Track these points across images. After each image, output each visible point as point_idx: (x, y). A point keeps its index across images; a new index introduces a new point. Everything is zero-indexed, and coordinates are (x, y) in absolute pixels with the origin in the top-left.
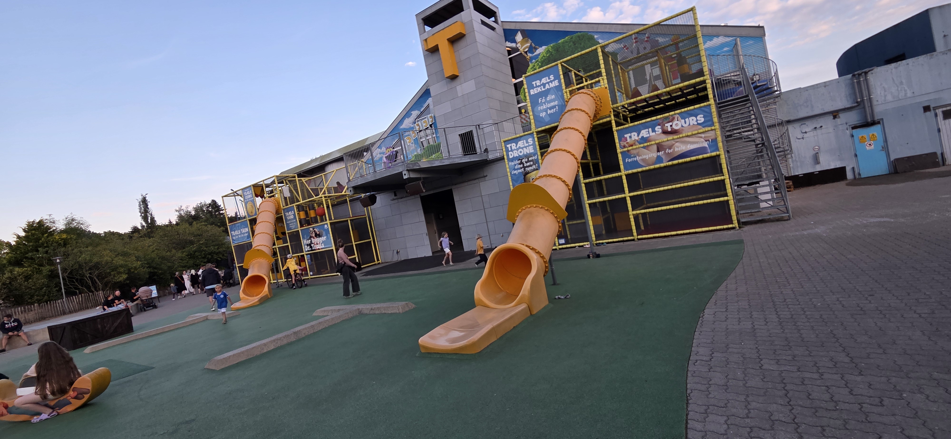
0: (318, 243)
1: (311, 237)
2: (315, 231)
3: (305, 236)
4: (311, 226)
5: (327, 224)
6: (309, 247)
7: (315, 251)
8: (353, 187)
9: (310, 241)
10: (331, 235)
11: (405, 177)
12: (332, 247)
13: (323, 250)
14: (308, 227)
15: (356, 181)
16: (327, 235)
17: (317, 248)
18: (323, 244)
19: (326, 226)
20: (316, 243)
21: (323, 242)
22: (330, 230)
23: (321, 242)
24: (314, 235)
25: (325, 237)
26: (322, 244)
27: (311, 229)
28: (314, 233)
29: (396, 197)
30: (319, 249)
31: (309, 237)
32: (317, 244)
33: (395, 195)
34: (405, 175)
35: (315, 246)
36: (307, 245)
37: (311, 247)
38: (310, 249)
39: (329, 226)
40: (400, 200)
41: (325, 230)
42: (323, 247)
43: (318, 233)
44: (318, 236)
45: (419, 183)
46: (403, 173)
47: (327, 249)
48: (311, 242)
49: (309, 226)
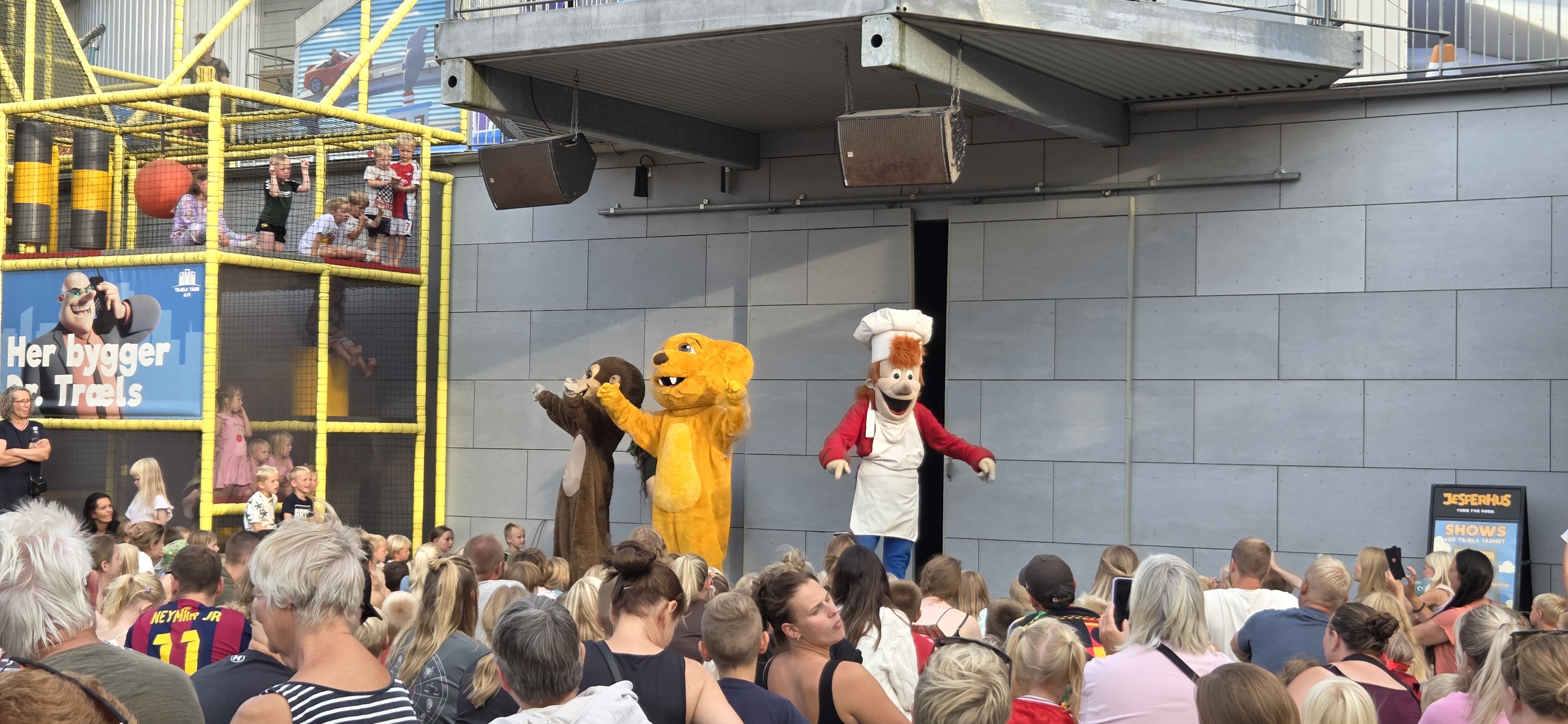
0: (106, 373)
1: (64, 329)
2: (102, 296)
3: (27, 317)
4: (84, 261)
5: (199, 266)
6: (34, 388)
7: (67, 422)
8: (470, 59)
9: (51, 349)
10: (211, 341)
11: (871, 58)
12: (199, 416)
13: (133, 423)
14: (61, 262)
15: (509, 26)
16: (178, 334)
17: (92, 403)
18: (137, 387)
19: (187, 278)
20: (89, 372)
21: (143, 375)
22: (211, 306)
23: (130, 372)
24: (87, 320)
25: (164, 347)
26: (129, 382)
27: (81, 281)
28: (91, 305)
29: (640, 202)
30: (101, 413)
31: (48, 327)
32: (97, 378)
33: (642, 190)
34: (877, 41)
35: (77, 389)
36: (26, 374)
37: (49, 391)
38: (39, 401)
39: (212, 282)
40: (660, 224)
41: (172, 300)
42: (135, 402)
43: (121, 311)
44: (115, 331)
45: (939, 116)
46: (868, 32)
47: (160, 423)
48: (60, 363)
49: (72, 261)
